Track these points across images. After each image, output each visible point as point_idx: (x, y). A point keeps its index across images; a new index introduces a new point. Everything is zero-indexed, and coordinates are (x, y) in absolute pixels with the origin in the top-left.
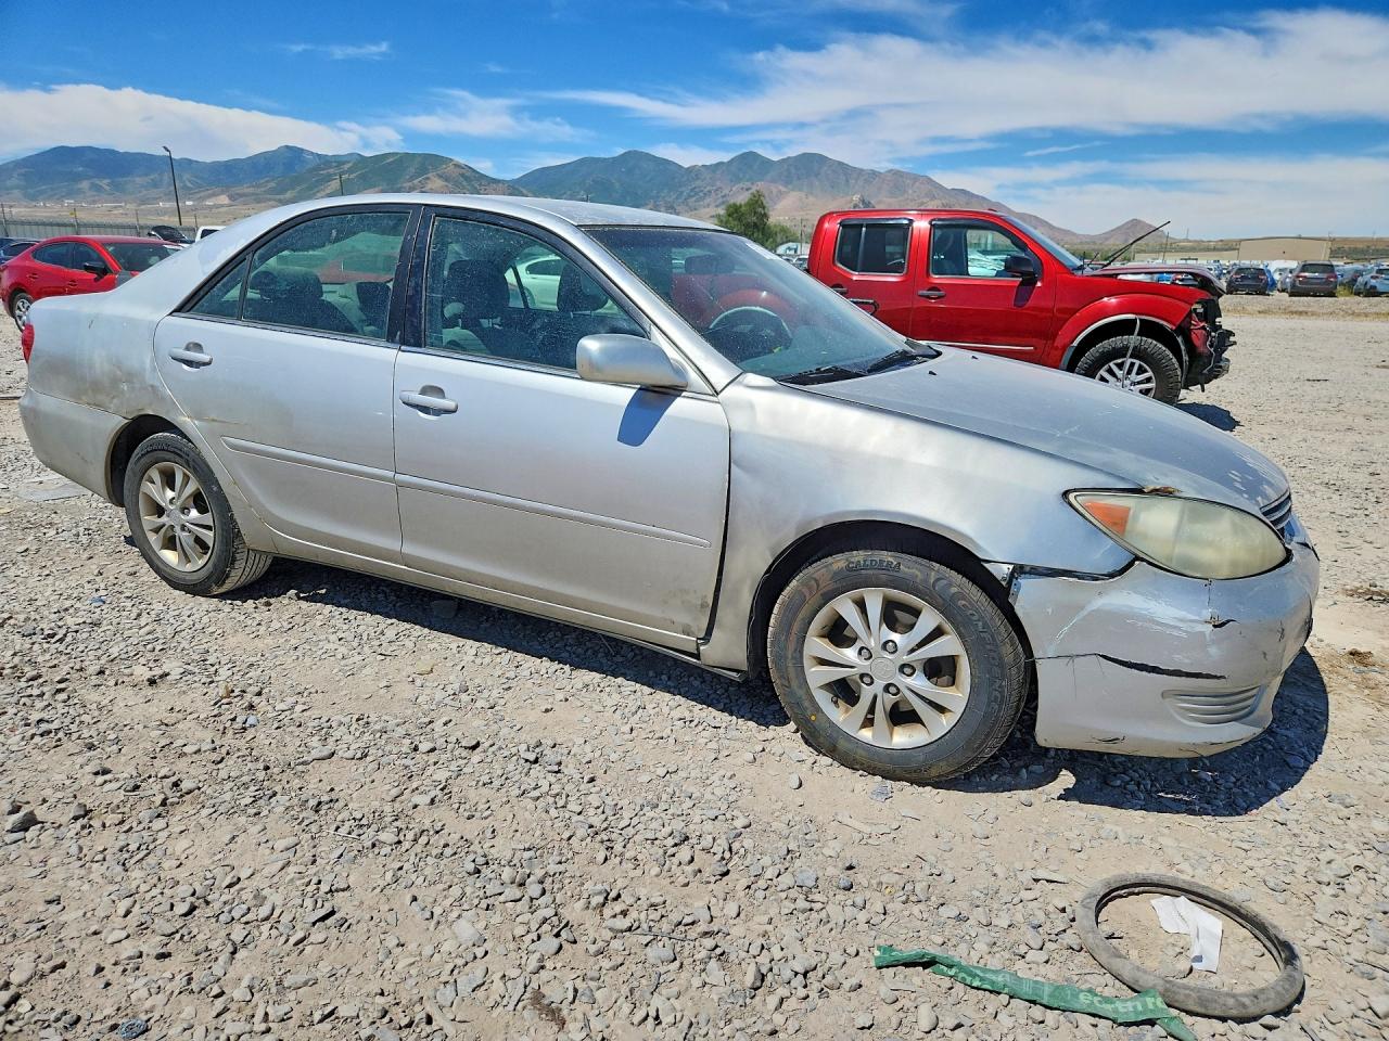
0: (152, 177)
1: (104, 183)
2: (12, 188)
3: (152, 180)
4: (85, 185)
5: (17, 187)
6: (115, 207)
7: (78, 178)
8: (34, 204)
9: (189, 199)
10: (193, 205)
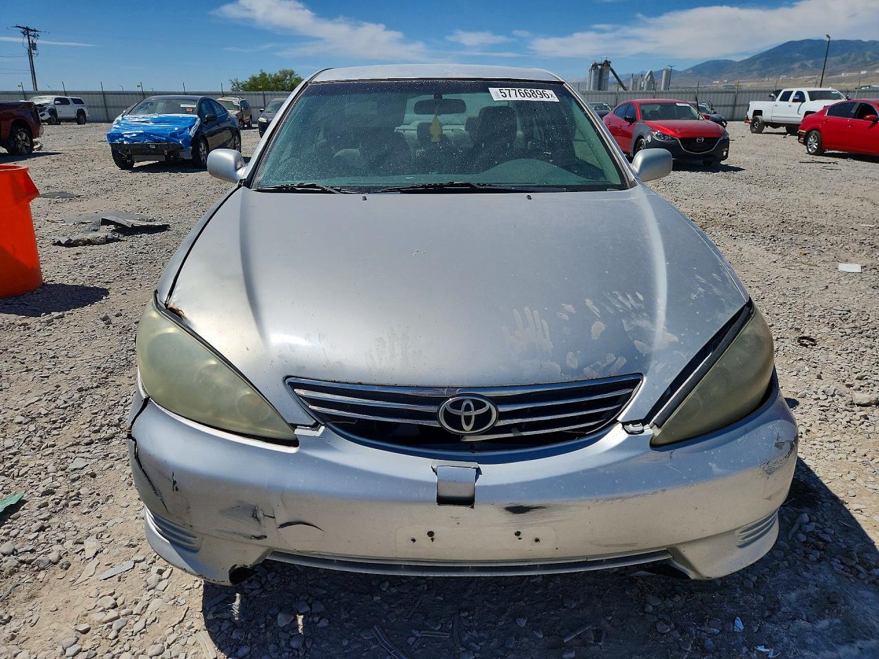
0: (843, 56)
1: (809, 63)
2: (754, 70)
3: (842, 58)
4: (797, 65)
5: (757, 70)
6: (811, 79)
7: (794, 60)
8: (762, 79)
9: (863, 70)
10: (866, 74)
